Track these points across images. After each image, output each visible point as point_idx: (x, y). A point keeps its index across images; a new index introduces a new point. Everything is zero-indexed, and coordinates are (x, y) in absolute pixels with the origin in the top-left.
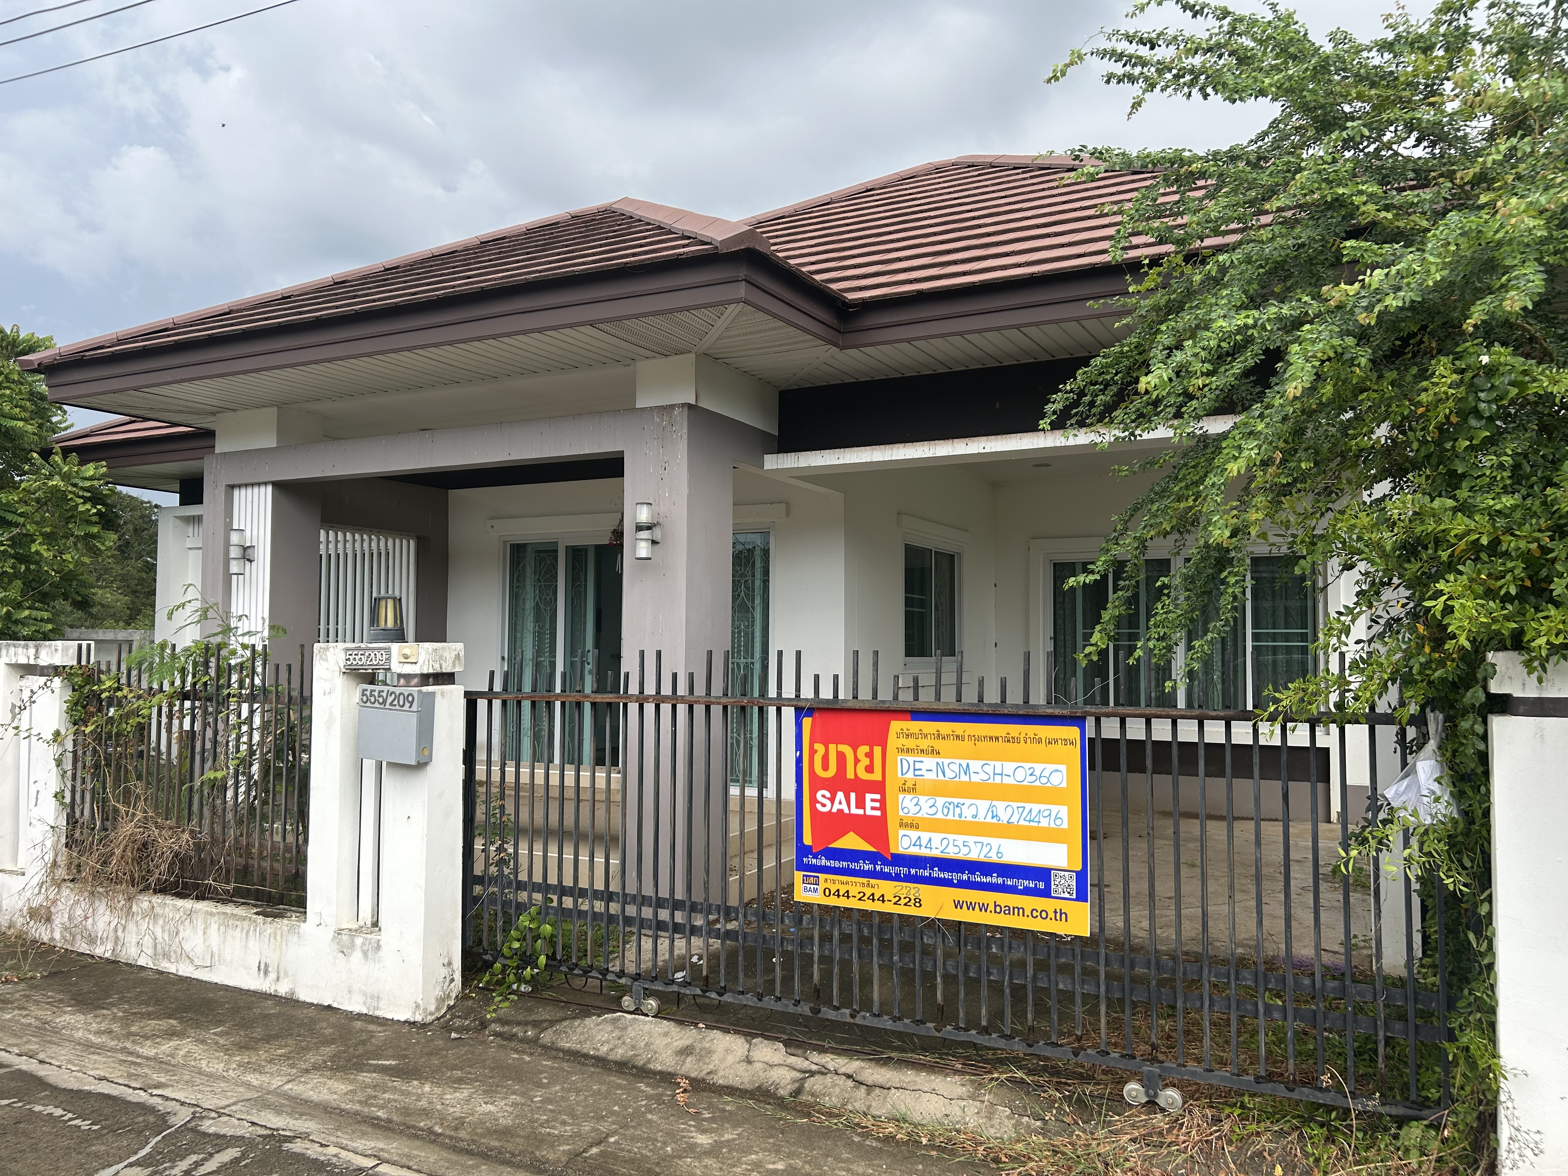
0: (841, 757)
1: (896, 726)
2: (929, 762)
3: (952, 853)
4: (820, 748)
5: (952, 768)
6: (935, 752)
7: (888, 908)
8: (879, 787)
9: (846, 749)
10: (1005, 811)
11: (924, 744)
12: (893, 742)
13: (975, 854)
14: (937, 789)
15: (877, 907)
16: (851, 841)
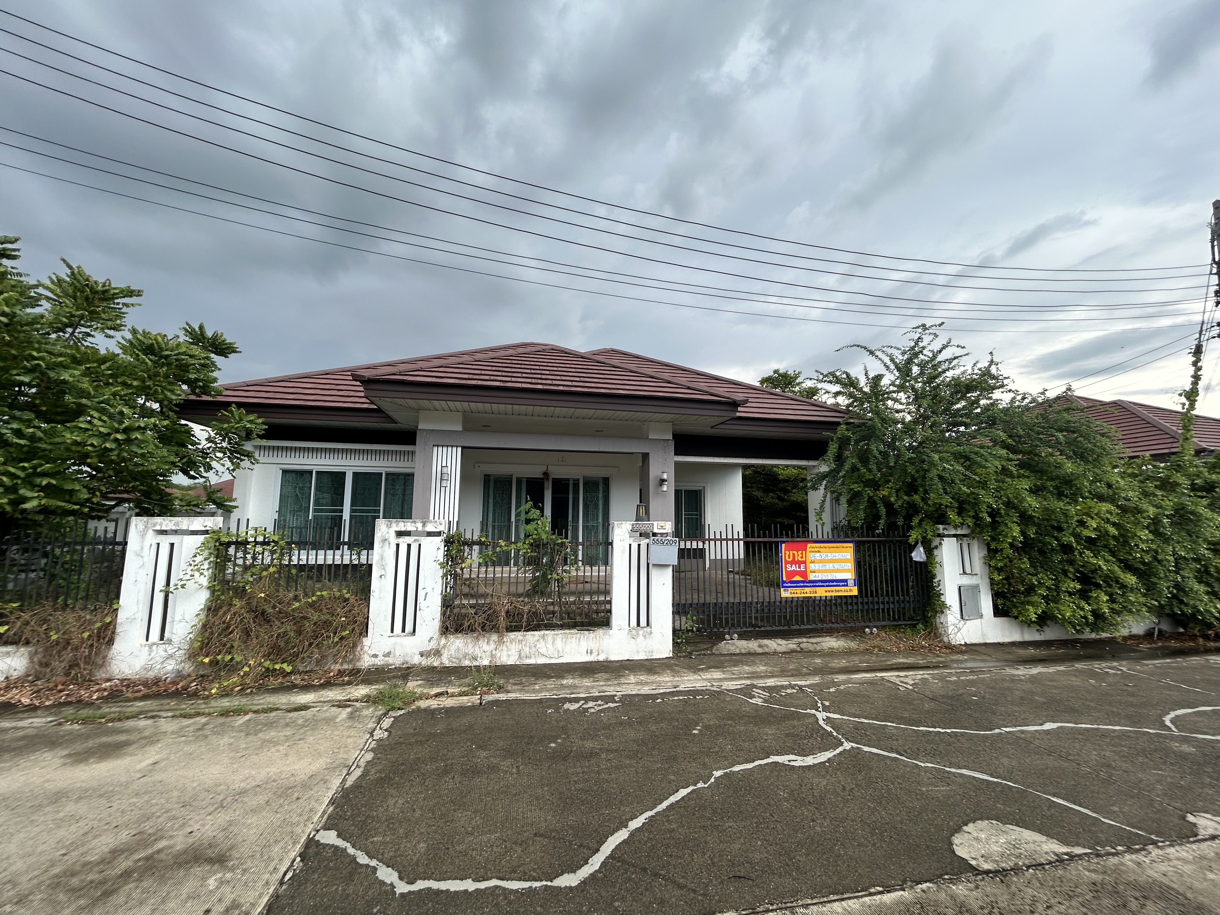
0: (794, 554)
1: (809, 545)
2: (818, 554)
3: (824, 578)
4: (787, 552)
5: (824, 556)
6: (819, 552)
7: (808, 595)
8: (804, 562)
9: (795, 552)
10: (837, 566)
11: (817, 550)
12: (808, 550)
13: (830, 578)
14: (820, 562)
15: (805, 595)
16: (797, 578)
